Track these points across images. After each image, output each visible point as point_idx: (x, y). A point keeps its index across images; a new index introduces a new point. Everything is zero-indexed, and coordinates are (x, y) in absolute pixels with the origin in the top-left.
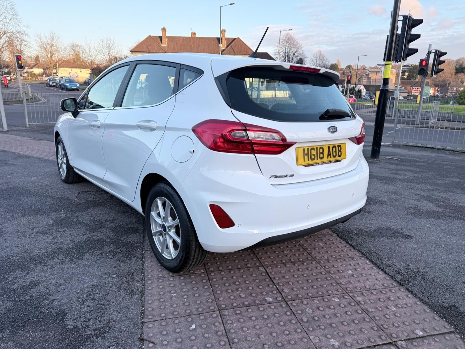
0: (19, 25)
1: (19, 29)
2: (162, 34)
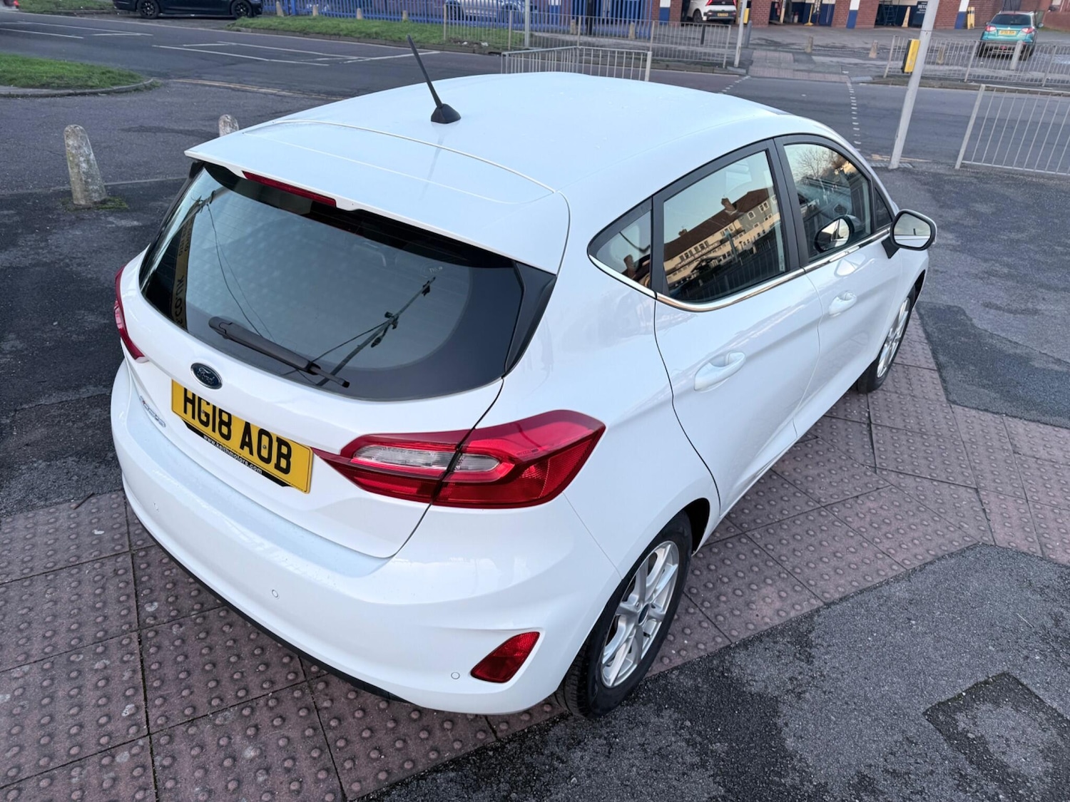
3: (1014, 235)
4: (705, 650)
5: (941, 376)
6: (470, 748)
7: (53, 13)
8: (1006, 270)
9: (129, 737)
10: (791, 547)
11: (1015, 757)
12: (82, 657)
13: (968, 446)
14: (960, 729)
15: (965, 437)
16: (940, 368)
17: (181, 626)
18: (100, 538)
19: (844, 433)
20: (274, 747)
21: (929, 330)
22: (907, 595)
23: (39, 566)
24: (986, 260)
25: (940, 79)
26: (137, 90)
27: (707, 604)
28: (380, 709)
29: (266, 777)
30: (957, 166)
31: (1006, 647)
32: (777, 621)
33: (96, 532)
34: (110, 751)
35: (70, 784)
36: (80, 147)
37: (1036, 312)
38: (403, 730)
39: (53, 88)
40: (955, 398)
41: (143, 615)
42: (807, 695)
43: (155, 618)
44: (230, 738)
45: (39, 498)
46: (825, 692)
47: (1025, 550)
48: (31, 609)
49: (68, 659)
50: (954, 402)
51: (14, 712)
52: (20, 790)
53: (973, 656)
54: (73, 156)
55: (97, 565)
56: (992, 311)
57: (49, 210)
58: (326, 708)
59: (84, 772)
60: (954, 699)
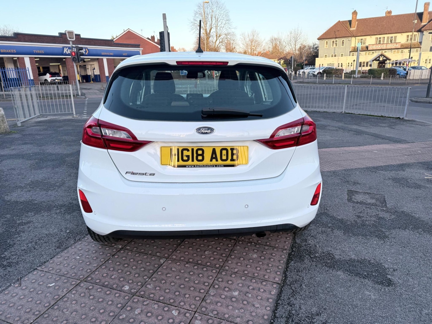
0: (230, 28)
1: (230, 31)
2: (353, 18)
6: (286, 255)
9: (190, 317)
20: (240, 288)
23: (40, 309)
29: (250, 295)
31: (341, 186)
41: (126, 291)
44: (223, 295)
60: (348, 198)
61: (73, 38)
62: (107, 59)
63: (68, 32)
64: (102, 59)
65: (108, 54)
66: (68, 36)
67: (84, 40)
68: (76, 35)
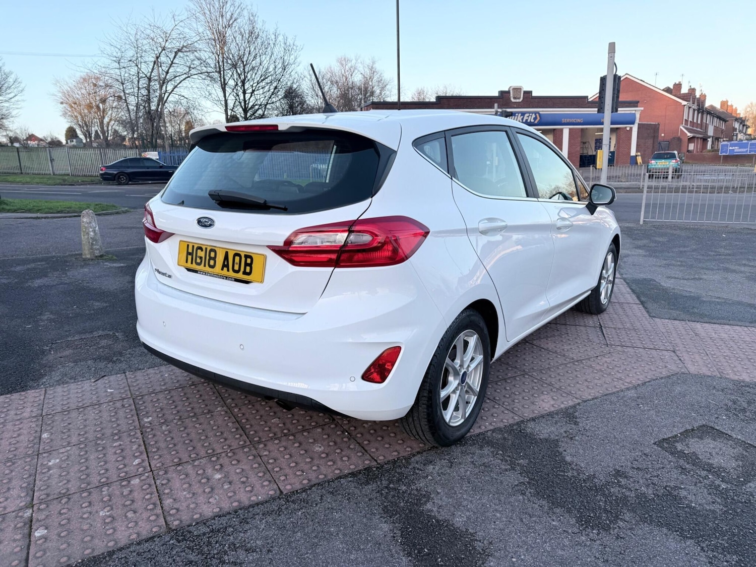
3: (681, 249)
4: (508, 423)
5: (644, 306)
6: (361, 467)
7: (62, 185)
8: (679, 263)
9: (139, 473)
10: (558, 378)
11: (716, 460)
12: (104, 442)
13: (666, 334)
14: (678, 450)
15: (664, 331)
16: (642, 303)
17: (168, 426)
18: (112, 393)
19: (585, 332)
20: (233, 473)
21: (634, 288)
22: (635, 395)
23: (73, 406)
24: (666, 260)
25: (625, 188)
26: (117, 213)
27: (506, 403)
28: (300, 454)
29: (229, 486)
30: (641, 222)
31: (702, 413)
32: (552, 409)
33: (109, 390)
34: (128, 479)
35: (101, 495)
36: (90, 223)
37: (701, 279)
38: (316, 462)
39: (65, 213)
40: (654, 315)
41: (142, 423)
42: (577, 438)
43: (151, 424)
44: (204, 471)
45: (70, 379)
46: (588, 437)
47: (710, 374)
48: (69, 424)
49: (96, 443)
50: (654, 317)
51: (63, 466)
52: (69, 499)
53: (682, 418)
54: (86, 228)
55: (111, 404)
56: (673, 280)
57: (66, 261)
58: (266, 455)
59: (111, 489)
60: (673, 437)
61: (519, 98)
62: (570, 129)
63: (514, 89)
64: (562, 130)
65: (573, 120)
66: (511, 95)
67: (536, 100)
68: (525, 92)
